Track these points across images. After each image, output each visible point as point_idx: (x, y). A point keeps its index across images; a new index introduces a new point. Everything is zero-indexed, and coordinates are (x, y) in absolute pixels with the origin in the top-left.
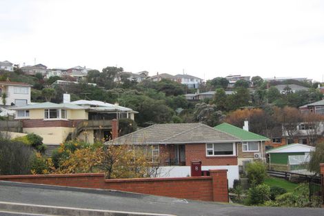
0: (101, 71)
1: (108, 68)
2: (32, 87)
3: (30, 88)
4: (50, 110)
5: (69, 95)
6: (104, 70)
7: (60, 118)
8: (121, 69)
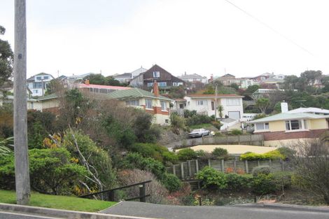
0: (299, 76)
1: (307, 73)
2: (243, 99)
3: (241, 100)
4: (292, 121)
5: (286, 104)
6: (303, 75)
7: (302, 129)
8: (319, 73)
